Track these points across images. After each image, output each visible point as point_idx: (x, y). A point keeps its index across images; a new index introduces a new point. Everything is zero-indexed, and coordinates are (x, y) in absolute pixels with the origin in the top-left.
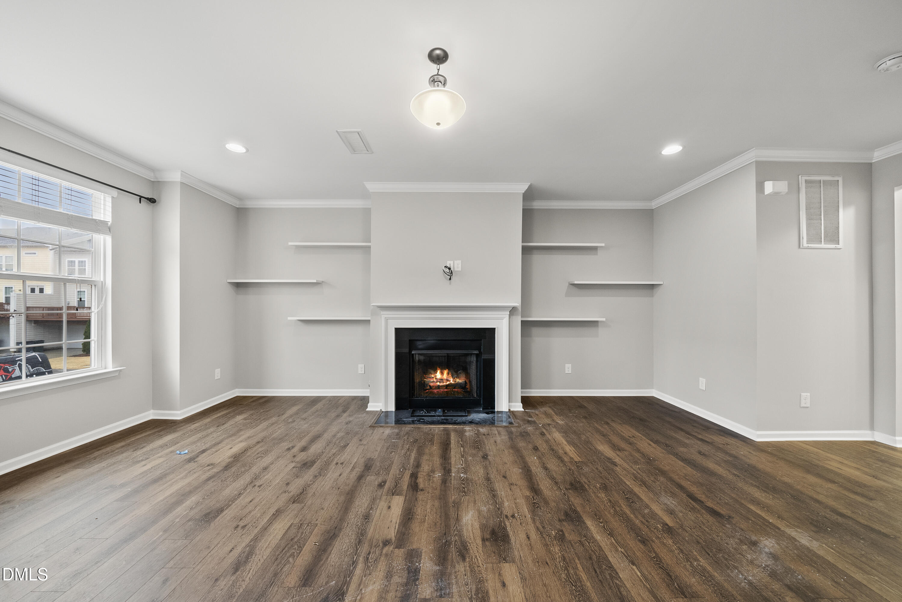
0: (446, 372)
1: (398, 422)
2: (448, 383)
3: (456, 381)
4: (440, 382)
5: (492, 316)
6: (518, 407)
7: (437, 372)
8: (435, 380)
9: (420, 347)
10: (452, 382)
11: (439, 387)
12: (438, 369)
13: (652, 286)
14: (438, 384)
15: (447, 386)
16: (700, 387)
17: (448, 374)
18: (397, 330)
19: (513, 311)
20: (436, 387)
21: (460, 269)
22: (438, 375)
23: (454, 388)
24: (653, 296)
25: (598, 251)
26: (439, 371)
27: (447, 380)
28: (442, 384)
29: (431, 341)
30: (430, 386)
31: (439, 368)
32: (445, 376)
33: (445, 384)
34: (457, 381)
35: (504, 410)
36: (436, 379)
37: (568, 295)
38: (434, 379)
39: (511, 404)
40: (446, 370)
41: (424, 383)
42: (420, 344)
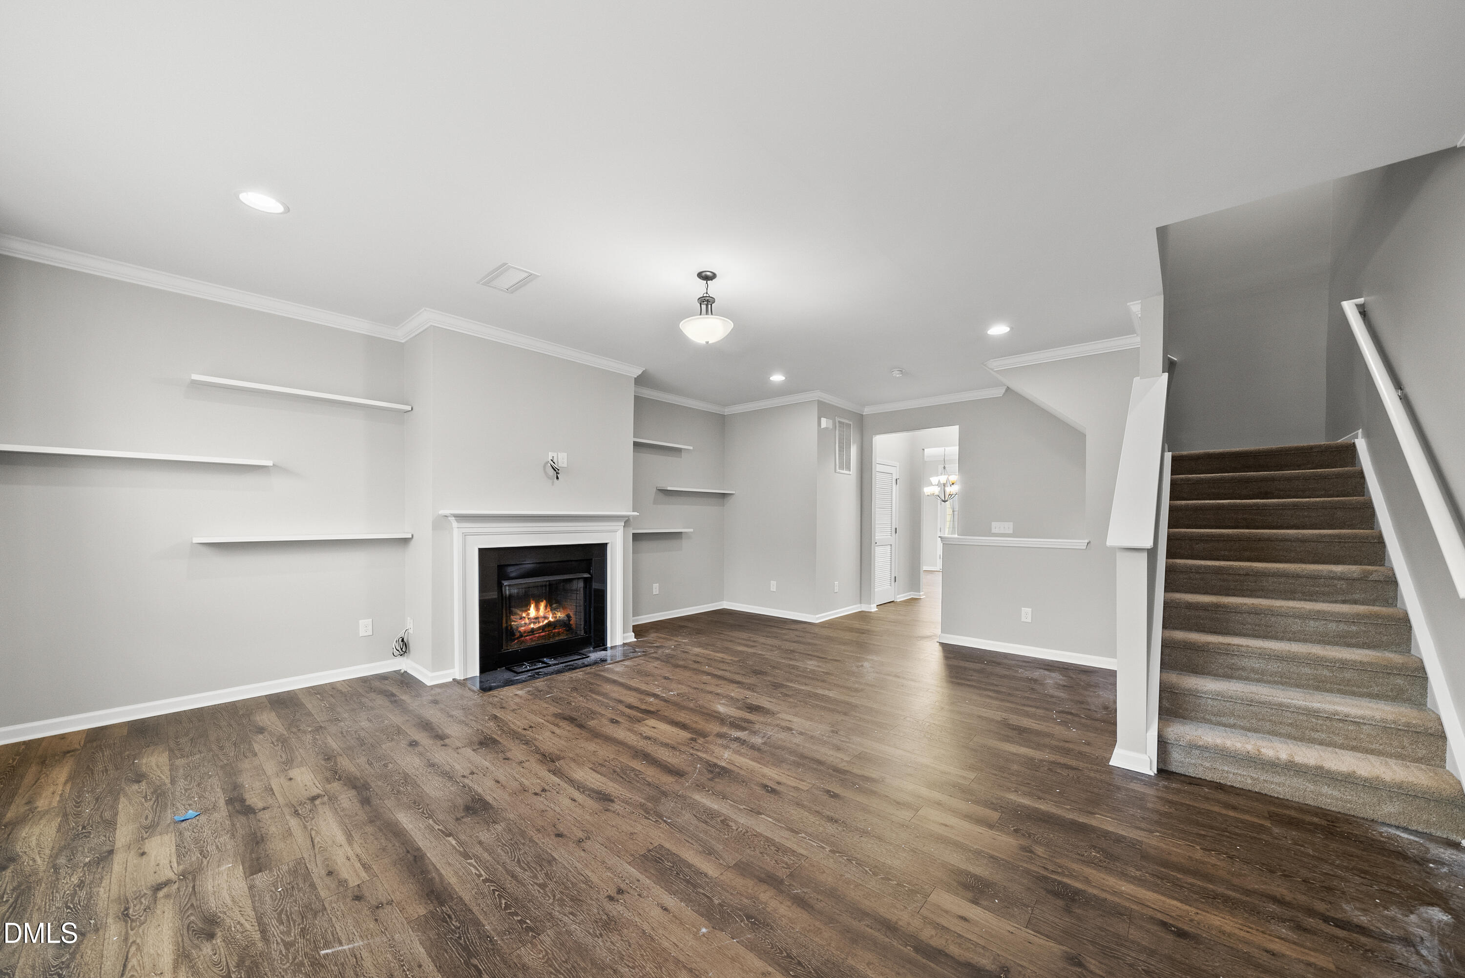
0: (542, 605)
1: (485, 689)
2: (546, 621)
3: (556, 617)
4: (535, 623)
5: (585, 528)
6: (631, 638)
7: (530, 606)
8: (527, 621)
9: (513, 575)
10: (551, 619)
11: (533, 631)
12: (532, 602)
13: (724, 495)
14: (532, 626)
15: (543, 628)
16: (772, 590)
17: (546, 607)
18: (482, 552)
19: (627, 522)
20: (529, 632)
21: (565, 465)
22: (532, 612)
23: (554, 628)
24: (724, 506)
25: (683, 454)
26: (533, 606)
27: (545, 618)
28: (537, 626)
29: (529, 564)
30: (520, 632)
31: (533, 600)
32: (542, 612)
33: (541, 624)
34: (558, 616)
35: (617, 644)
36: (528, 619)
37: (655, 502)
38: (527, 619)
39: (625, 635)
40: (542, 601)
41: (512, 627)
42: (512, 571)
